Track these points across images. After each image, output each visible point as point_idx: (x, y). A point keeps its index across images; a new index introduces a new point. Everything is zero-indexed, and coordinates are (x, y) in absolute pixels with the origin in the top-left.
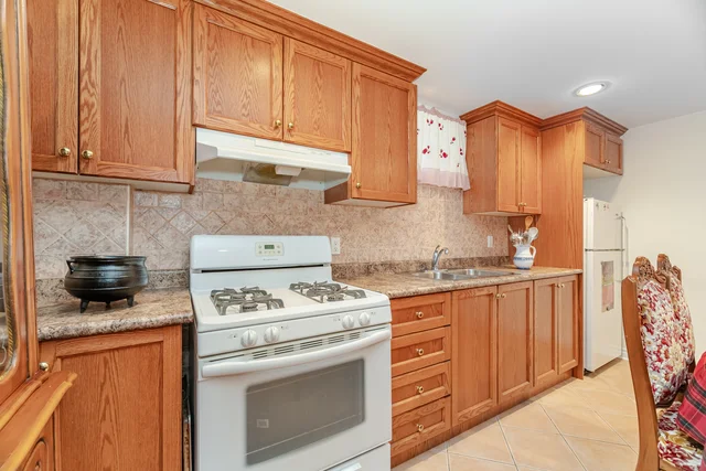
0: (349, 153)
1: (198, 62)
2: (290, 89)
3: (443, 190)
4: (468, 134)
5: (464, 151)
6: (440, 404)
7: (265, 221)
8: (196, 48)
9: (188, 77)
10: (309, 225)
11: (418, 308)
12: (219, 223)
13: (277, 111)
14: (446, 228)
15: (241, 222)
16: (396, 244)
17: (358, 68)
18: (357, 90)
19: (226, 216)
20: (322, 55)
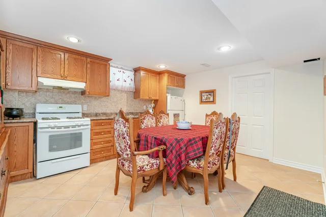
0: (86, 82)
1: (38, 61)
2: (66, 66)
3: (126, 92)
4: (135, 75)
5: (133, 79)
6: (110, 148)
7: (60, 100)
8: (38, 57)
9: (36, 65)
10: (75, 101)
11: (102, 123)
12: (45, 100)
13: (62, 72)
14: (127, 103)
15: (53, 100)
16: (108, 108)
17: (89, 60)
18: (89, 65)
19: (48, 99)
20: (77, 57)
